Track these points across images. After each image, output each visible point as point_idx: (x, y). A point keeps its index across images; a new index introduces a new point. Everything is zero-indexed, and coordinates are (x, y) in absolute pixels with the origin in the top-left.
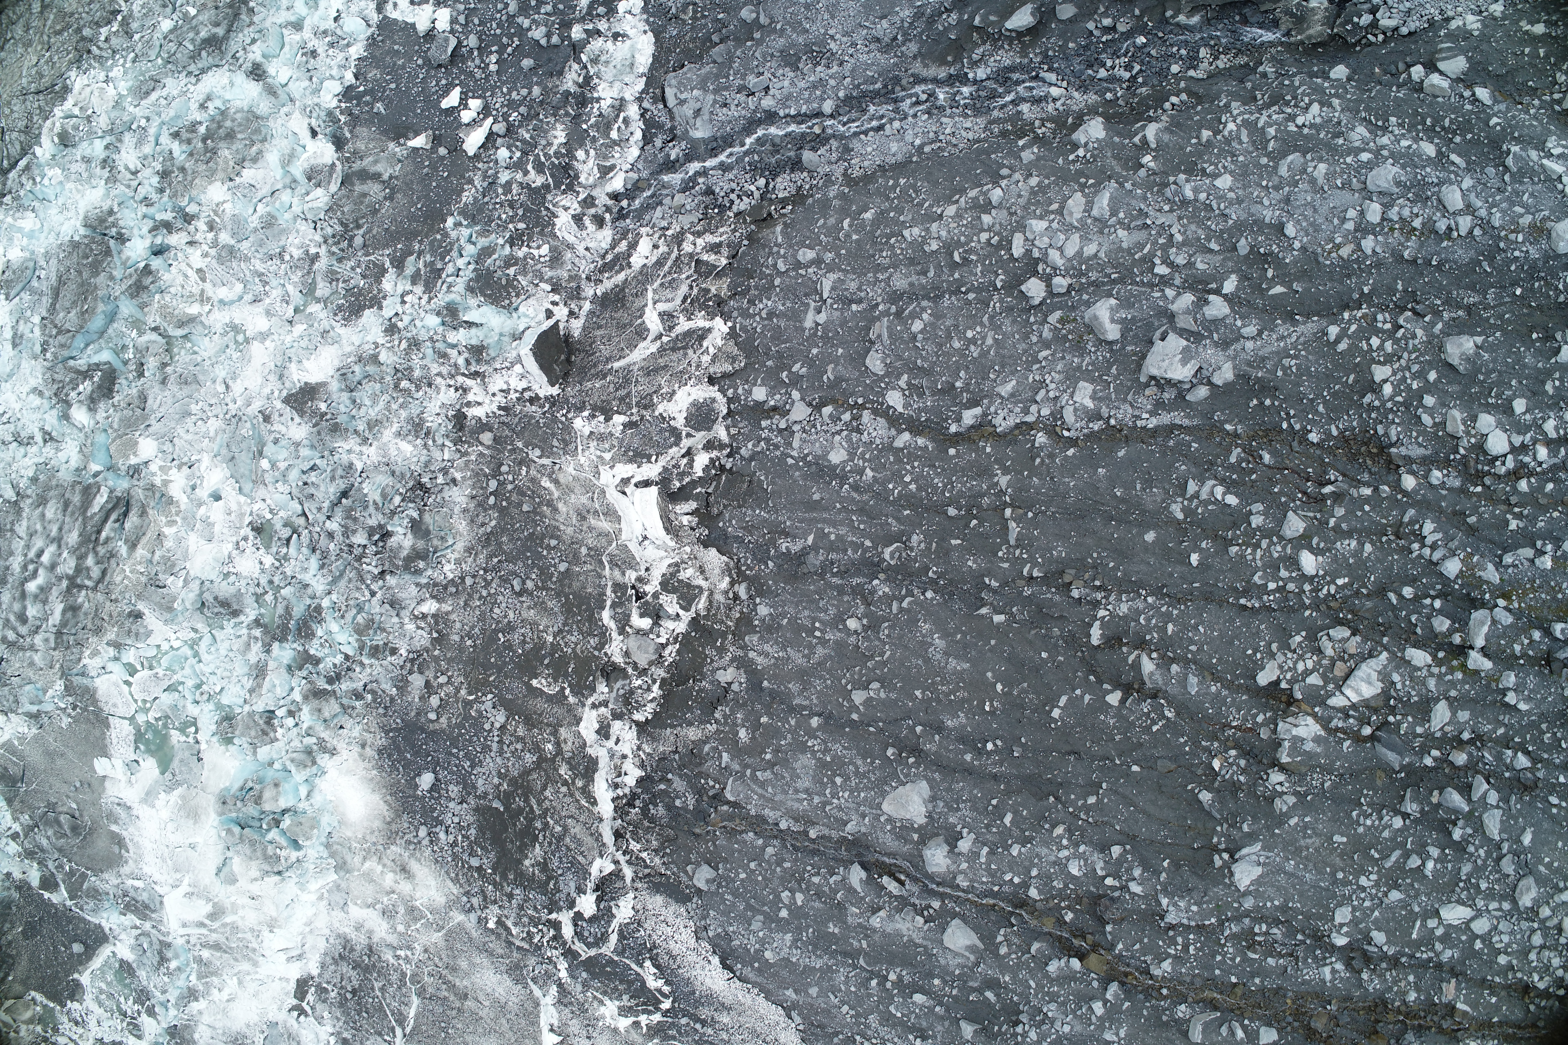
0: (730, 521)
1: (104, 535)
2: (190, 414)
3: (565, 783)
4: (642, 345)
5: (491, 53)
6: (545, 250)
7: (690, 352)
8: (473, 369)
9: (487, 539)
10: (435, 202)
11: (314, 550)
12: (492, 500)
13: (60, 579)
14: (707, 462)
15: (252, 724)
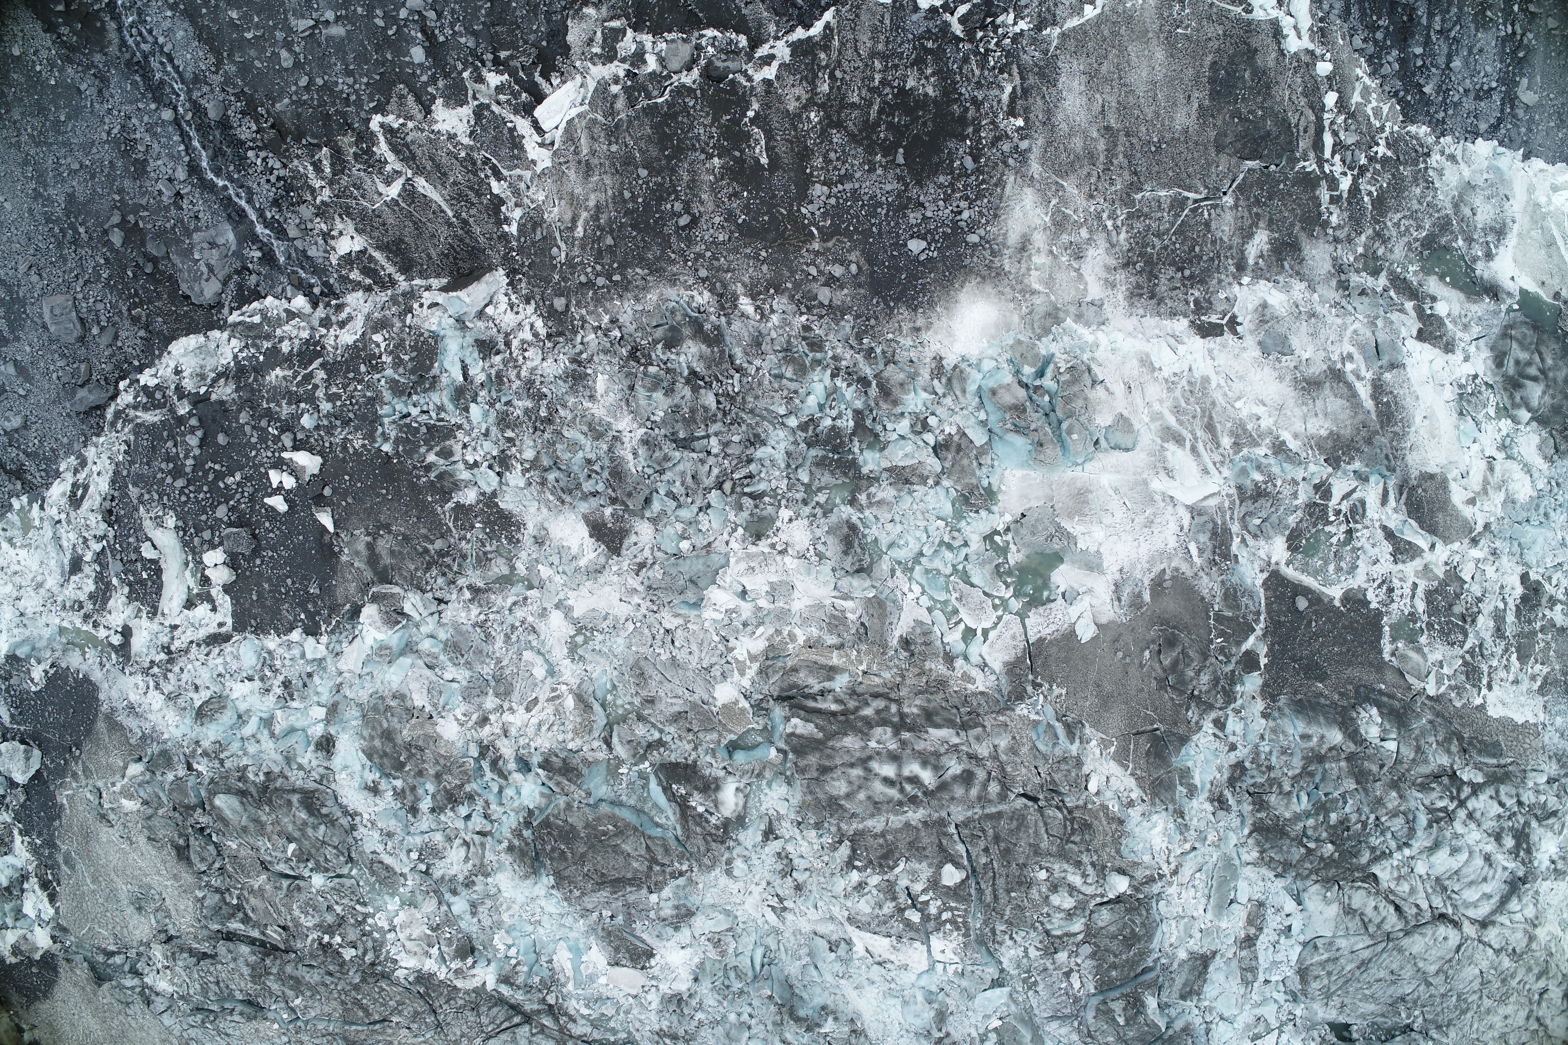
0: (536, 32)
1: (834, 707)
2: (673, 658)
3: (832, 76)
4: (420, 189)
5: (227, 487)
6: (377, 338)
7: (409, 139)
8: (502, 347)
9: (656, 270)
10: (375, 475)
11: (750, 461)
12: (617, 278)
13: (903, 743)
14: (493, 74)
15: (957, 467)
